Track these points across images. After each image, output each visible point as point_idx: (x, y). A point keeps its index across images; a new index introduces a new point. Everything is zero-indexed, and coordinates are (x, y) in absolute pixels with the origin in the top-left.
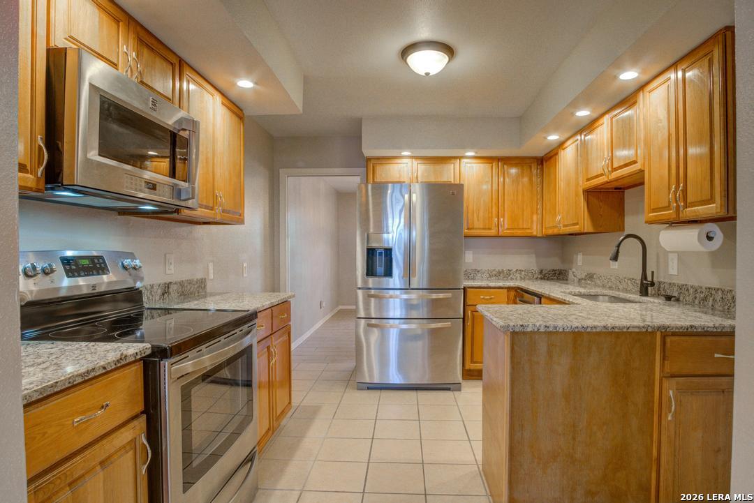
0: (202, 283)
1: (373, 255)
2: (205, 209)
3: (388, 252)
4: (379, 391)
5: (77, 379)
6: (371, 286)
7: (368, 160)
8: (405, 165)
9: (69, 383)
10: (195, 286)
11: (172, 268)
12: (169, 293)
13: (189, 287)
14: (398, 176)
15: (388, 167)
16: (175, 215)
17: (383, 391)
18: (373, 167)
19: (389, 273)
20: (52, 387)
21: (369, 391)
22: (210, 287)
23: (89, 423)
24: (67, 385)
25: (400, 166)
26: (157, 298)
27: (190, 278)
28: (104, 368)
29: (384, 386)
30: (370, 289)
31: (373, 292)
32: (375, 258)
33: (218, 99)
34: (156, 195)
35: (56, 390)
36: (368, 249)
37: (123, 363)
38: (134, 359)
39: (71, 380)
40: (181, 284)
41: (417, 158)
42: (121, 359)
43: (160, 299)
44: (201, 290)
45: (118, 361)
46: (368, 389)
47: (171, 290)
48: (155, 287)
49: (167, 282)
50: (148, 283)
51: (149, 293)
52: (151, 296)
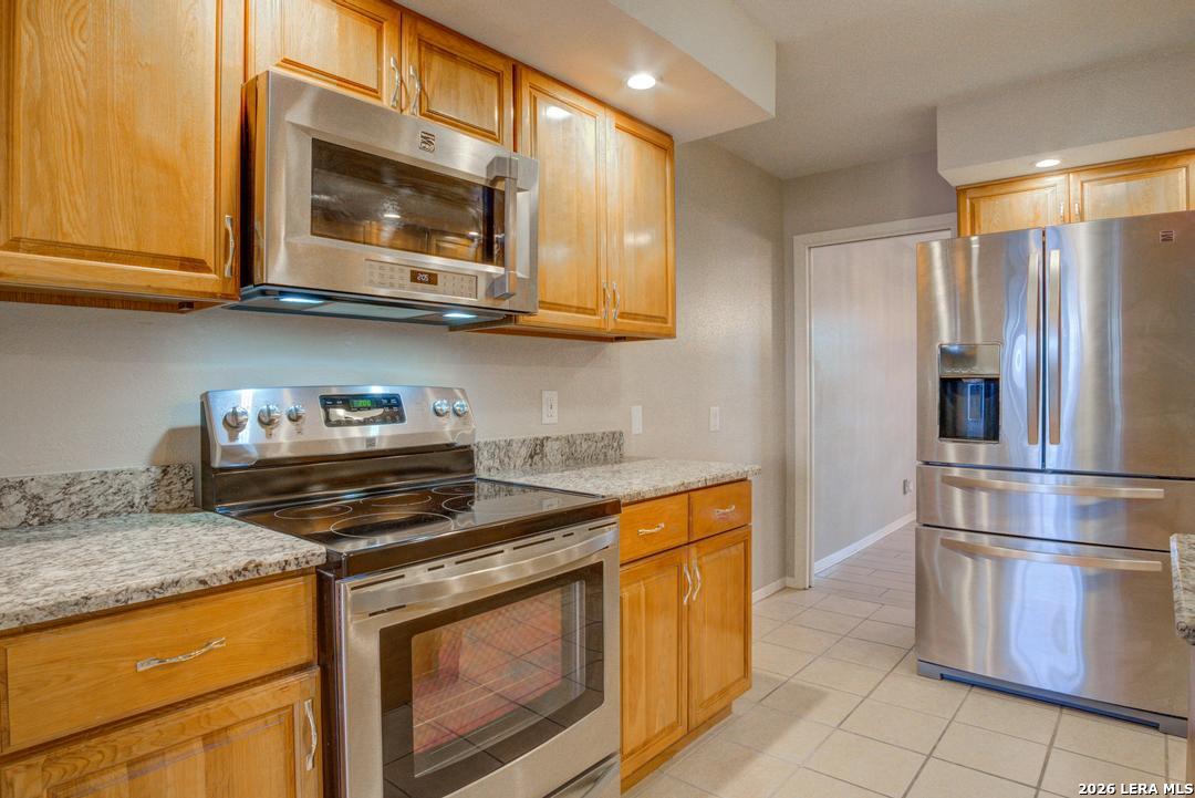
0: (616, 439)
1: (955, 390)
2: (577, 312)
3: (991, 386)
4: (968, 688)
5: (135, 596)
6: (952, 459)
7: (961, 191)
8: (1049, 191)
9: (117, 601)
10: (600, 445)
11: (556, 415)
12: (544, 456)
13: (585, 446)
14: (1031, 216)
15: (1007, 199)
16: (511, 326)
17: (974, 689)
18: (972, 206)
19: (992, 433)
20: (76, 604)
21: (943, 683)
22: (630, 448)
23: (175, 669)
24: (112, 604)
25: (1036, 194)
26: (519, 462)
27: (590, 431)
28: (203, 582)
29: (977, 680)
30: (949, 465)
31: (956, 472)
32: (960, 398)
33: (608, 121)
34: (436, 292)
35: (85, 610)
36: (941, 379)
37: (249, 576)
38: (278, 571)
39: (120, 597)
40: (570, 441)
41: (1078, 170)
42: (245, 569)
43: (525, 463)
44: (611, 452)
45: (238, 573)
46: (943, 677)
47: (547, 449)
48: (515, 445)
49: (541, 437)
50: (501, 437)
51: (502, 454)
52: (506, 460)
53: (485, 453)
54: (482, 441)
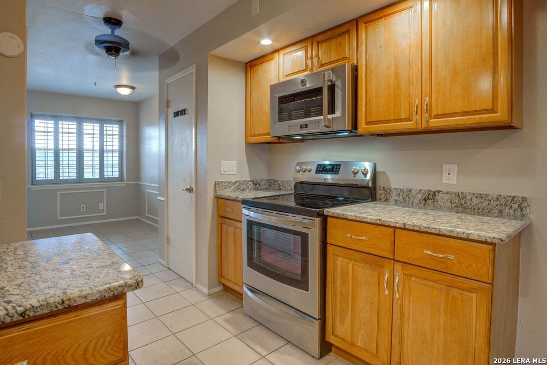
2: (395, 122)
11: (454, 179)
12: (436, 201)
26: (416, 201)
43: (421, 202)
47: (438, 198)
48: (413, 192)
49: (434, 190)
50: (405, 187)
51: (405, 195)
52: (407, 199)
53: (394, 193)
54: (393, 187)
